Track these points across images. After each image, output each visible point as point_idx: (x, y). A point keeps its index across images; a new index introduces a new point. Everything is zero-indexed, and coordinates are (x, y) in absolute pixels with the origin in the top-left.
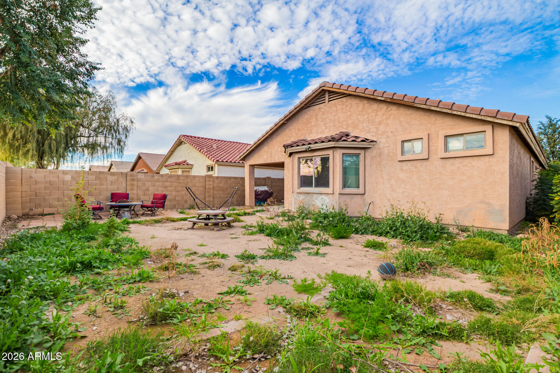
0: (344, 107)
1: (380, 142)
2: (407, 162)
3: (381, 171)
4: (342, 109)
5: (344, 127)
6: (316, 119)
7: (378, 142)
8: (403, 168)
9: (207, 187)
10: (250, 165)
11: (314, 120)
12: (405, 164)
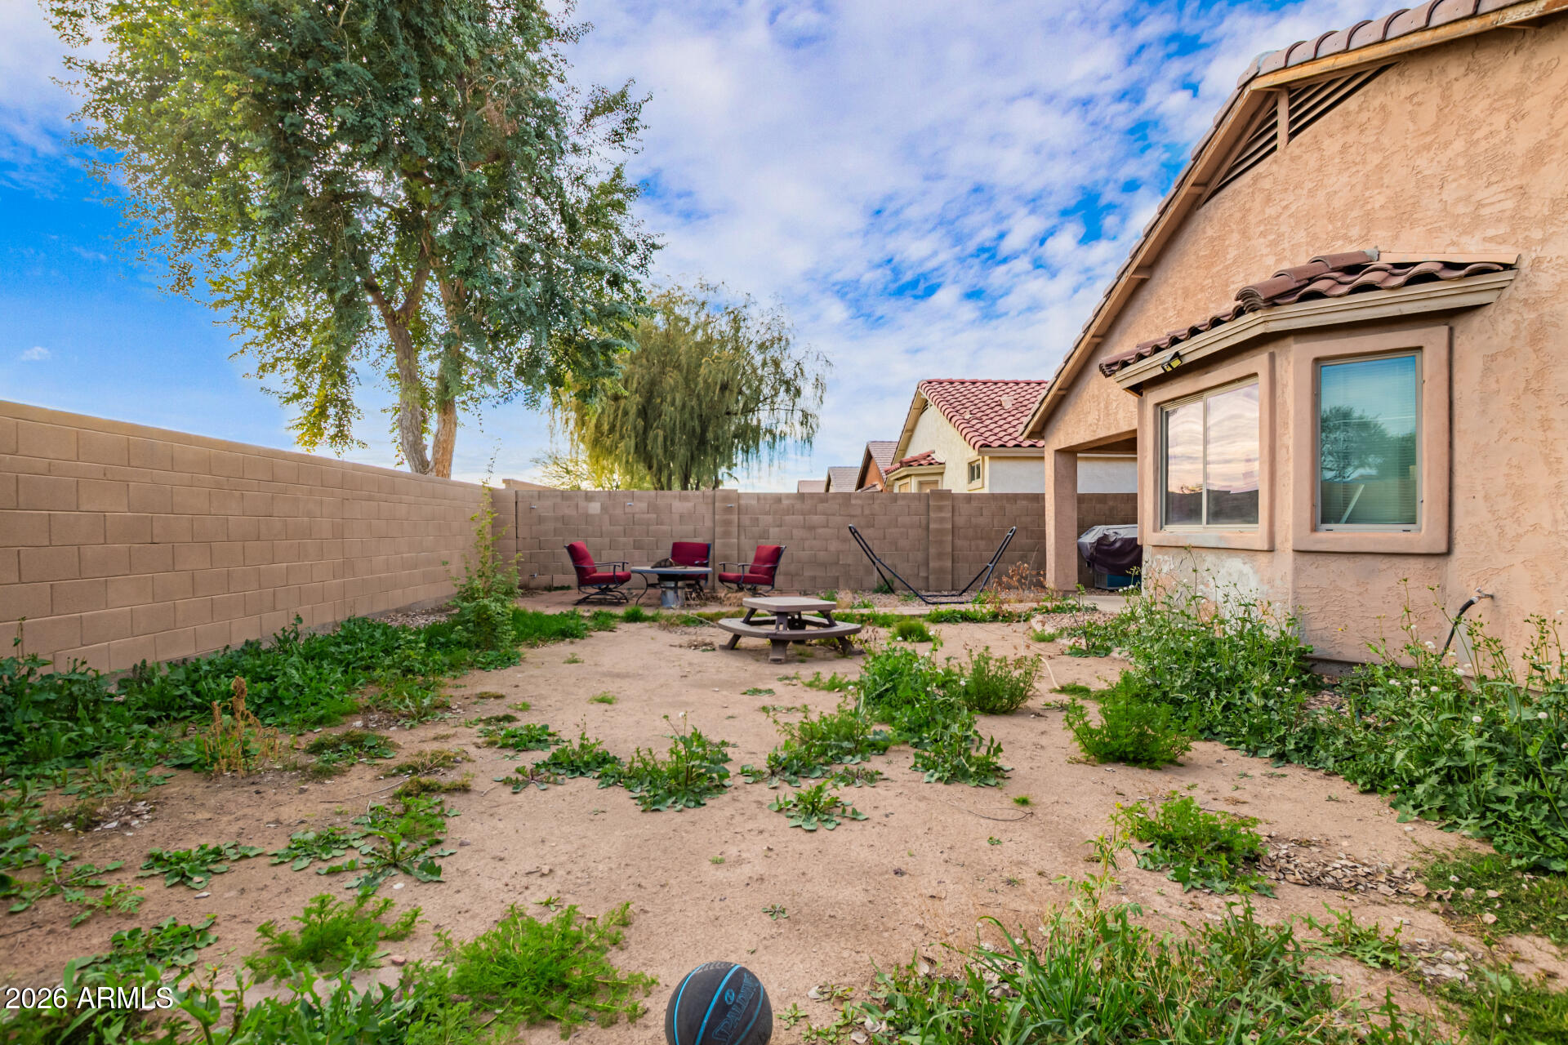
0: (1352, 136)
1: (1534, 262)
4: (1345, 148)
5: (1355, 232)
6: (1244, 233)
7: (1524, 264)
9: (932, 526)
10: (1059, 452)
11: (1236, 237)
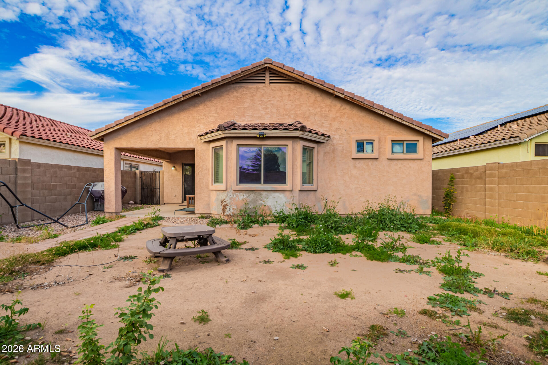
0: (292, 94)
1: (334, 138)
2: (360, 161)
3: (335, 167)
4: (289, 95)
6: (252, 100)
7: (332, 137)
8: (356, 165)
10: (118, 149)
11: (248, 101)
12: (358, 162)
